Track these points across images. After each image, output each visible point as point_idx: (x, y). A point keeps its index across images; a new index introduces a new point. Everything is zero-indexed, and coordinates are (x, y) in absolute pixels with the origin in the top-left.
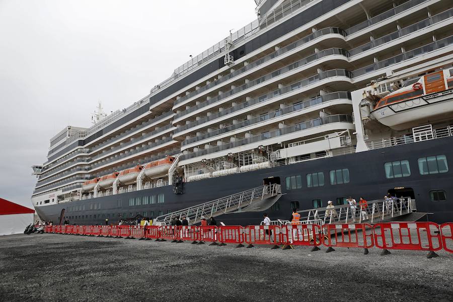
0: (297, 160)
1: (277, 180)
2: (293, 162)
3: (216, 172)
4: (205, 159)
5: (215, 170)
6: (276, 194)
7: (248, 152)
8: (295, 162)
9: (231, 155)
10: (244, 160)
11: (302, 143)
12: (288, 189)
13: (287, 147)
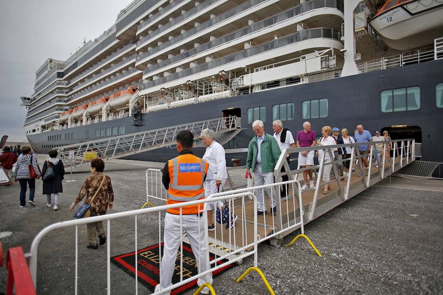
0: (263, 88)
1: (237, 112)
2: (257, 90)
3: (174, 103)
4: (164, 88)
5: (174, 100)
6: (235, 128)
7: (208, 79)
8: (260, 91)
9: (190, 82)
10: (204, 90)
11: (271, 67)
12: (249, 123)
13: (252, 72)
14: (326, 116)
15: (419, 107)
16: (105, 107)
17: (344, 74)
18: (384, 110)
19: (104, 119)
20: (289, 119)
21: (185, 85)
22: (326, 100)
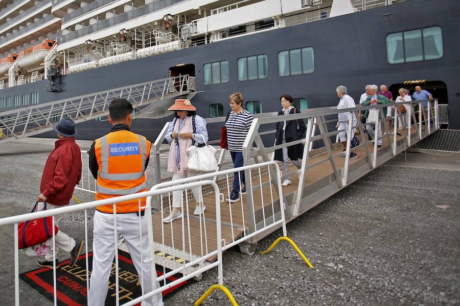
0: (224, 36)
1: (189, 70)
2: (215, 39)
3: (104, 59)
4: (90, 40)
5: (105, 56)
6: (187, 92)
7: (150, 26)
8: (220, 40)
9: (125, 32)
10: (144, 41)
11: (234, 7)
12: (206, 84)
13: (209, 14)
14: (312, 71)
15: (441, 55)
16: (12, 67)
17: (334, 13)
18: (391, 60)
19: (11, 84)
20: (261, 77)
21: (118, 35)
22: (311, 49)
